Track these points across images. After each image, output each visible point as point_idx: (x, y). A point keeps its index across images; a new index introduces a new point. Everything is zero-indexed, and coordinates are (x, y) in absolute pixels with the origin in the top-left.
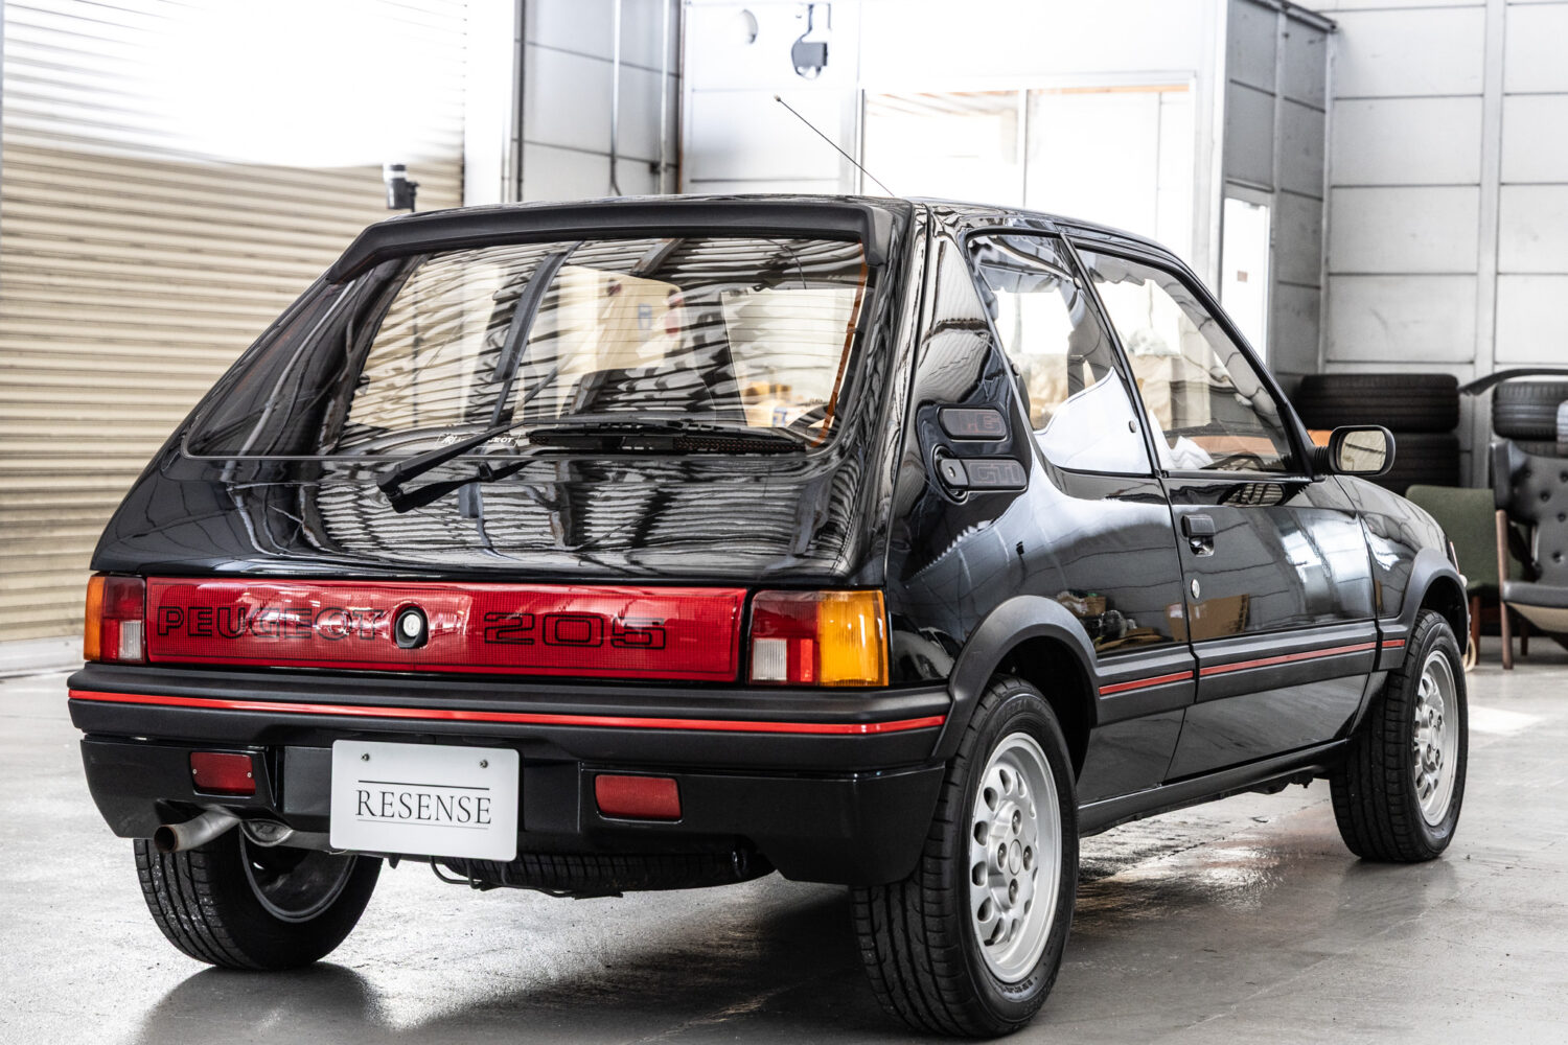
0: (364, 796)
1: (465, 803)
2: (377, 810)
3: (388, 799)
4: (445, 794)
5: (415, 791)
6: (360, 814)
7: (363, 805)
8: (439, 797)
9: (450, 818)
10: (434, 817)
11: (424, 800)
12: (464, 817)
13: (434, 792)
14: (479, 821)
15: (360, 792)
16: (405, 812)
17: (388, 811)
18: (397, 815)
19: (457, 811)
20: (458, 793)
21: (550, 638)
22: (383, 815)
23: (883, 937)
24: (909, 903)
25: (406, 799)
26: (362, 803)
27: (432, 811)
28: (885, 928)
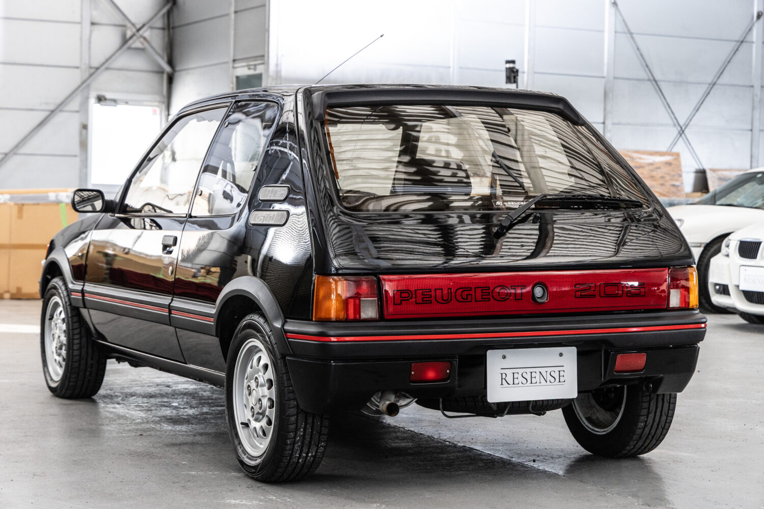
0: (504, 376)
1: (553, 374)
2: (511, 382)
3: (516, 375)
4: (543, 370)
5: (529, 370)
6: (502, 384)
7: (503, 380)
8: (540, 372)
9: (546, 382)
10: (538, 382)
11: (534, 374)
12: (553, 380)
13: (538, 370)
14: (560, 382)
15: (502, 374)
16: (524, 381)
17: (516, 381)
18: (520, 383)
19: (549, 378)
20: (549, 370)
21: (602, 294)
22: (514, 384)
23: (651, 416)
24: (665, 399)
25: (524, 375)
26: (503, 379)
27: (538, 379)
28: (654, 411)
